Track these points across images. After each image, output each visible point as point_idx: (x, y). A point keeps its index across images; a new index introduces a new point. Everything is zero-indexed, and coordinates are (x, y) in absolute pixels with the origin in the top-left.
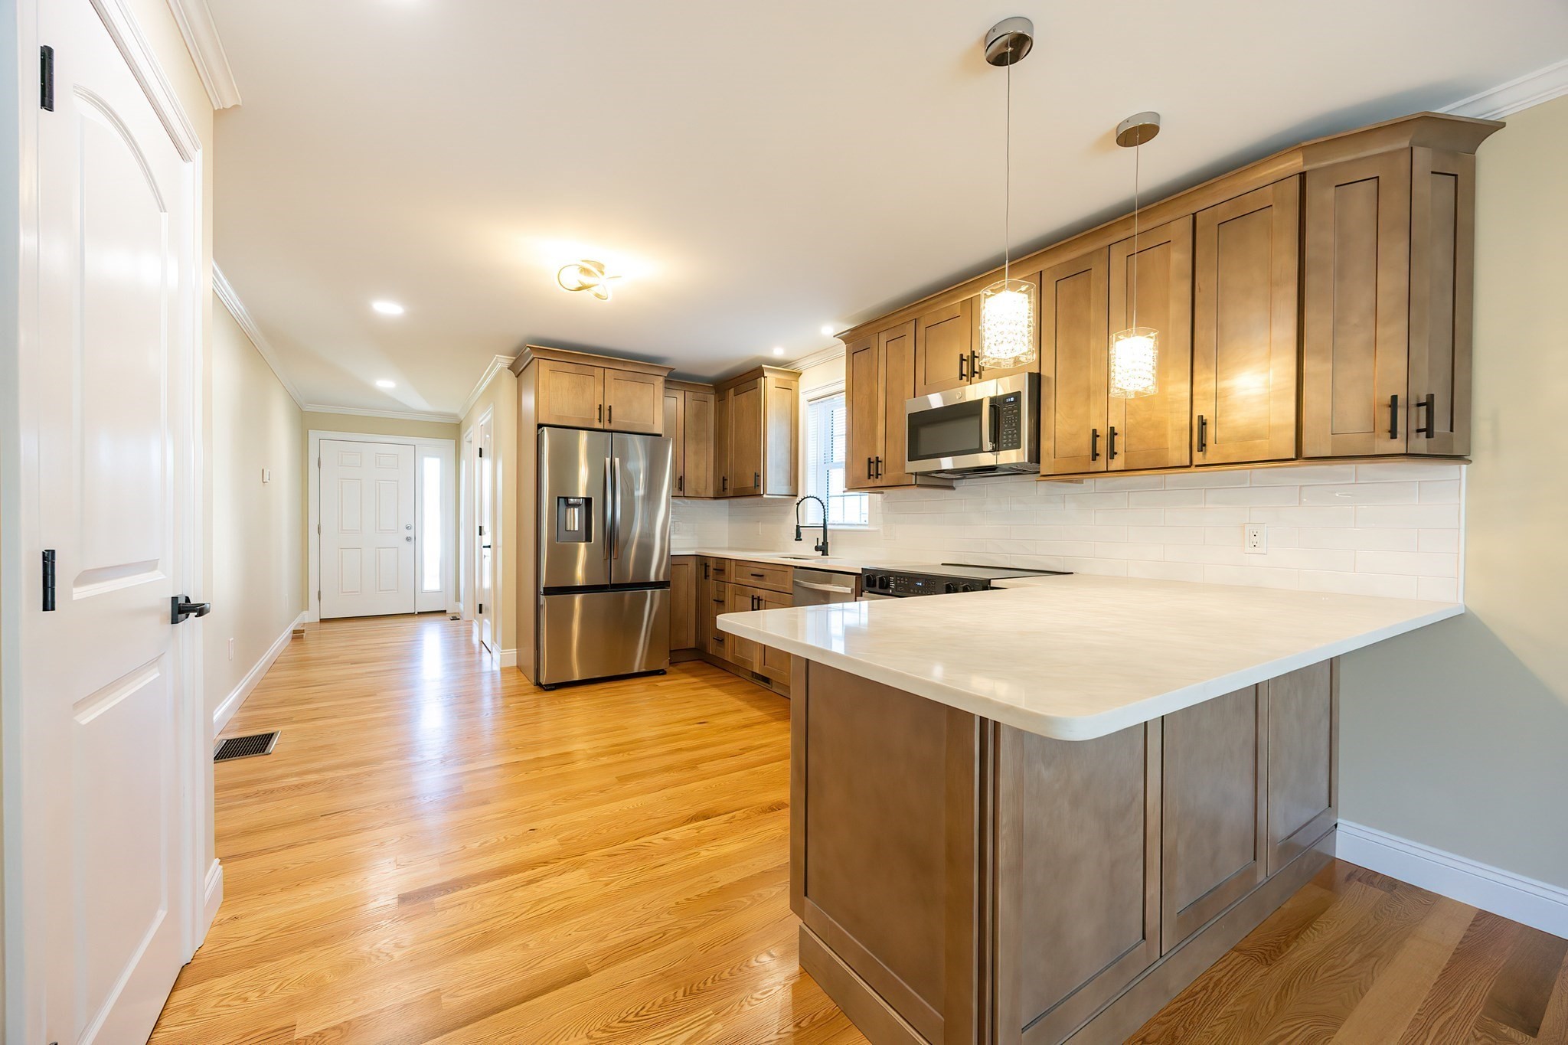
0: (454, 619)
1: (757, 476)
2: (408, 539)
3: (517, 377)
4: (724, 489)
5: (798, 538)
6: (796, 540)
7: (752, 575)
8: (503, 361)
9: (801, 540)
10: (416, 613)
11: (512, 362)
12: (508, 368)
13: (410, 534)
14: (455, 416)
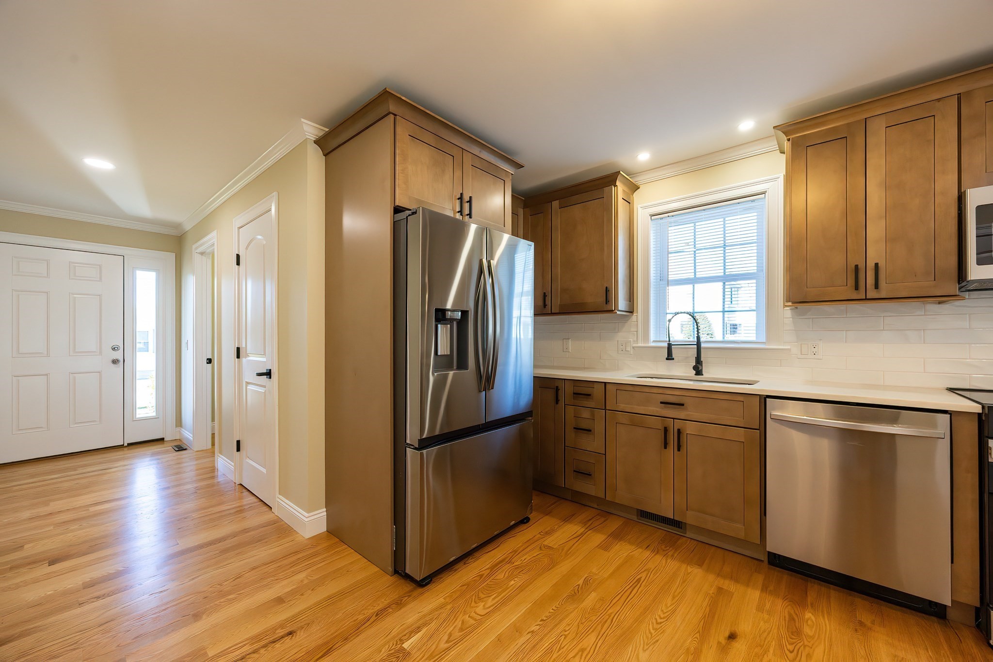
0: (180, 448)
1: (607, 290)
2: (115, 362)
3: (325, 155)
4: (545, 305)
5: (670, 357)
6: (667, 359)
7: (661, 403)
8: (311, 130)
9: (673, 359)
10: (126, 444)
11: (321, 134)
12: (316, 142)
13: (118, 355)
14: (177, 226)
